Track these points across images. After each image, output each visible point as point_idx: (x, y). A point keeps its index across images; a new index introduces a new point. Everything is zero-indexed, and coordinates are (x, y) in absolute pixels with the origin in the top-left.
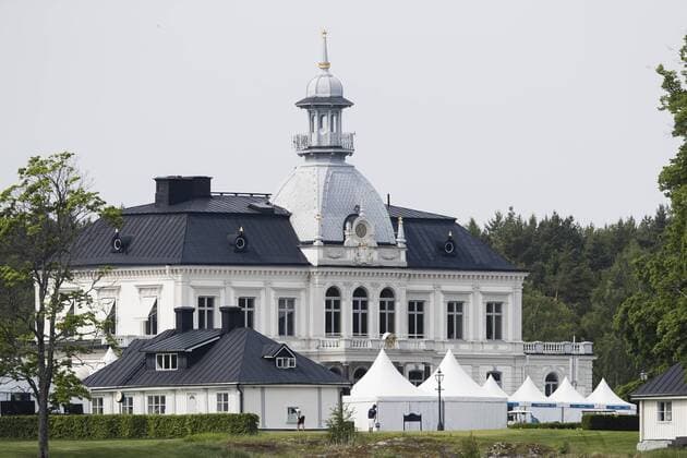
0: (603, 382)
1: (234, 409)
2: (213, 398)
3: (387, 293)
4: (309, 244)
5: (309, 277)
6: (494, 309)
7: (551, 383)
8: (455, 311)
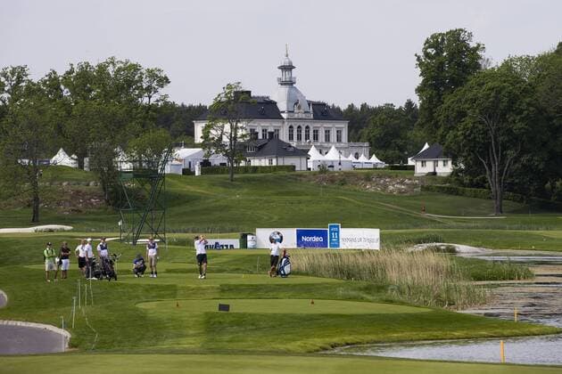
0: (374, 156)
1: (274, 164)
2: (267, 161)
3: (307, 127)
4: (284, 112)
5: (284, 122)
6: (339, 132)
7: (357, 156)
8: (327, 132)
